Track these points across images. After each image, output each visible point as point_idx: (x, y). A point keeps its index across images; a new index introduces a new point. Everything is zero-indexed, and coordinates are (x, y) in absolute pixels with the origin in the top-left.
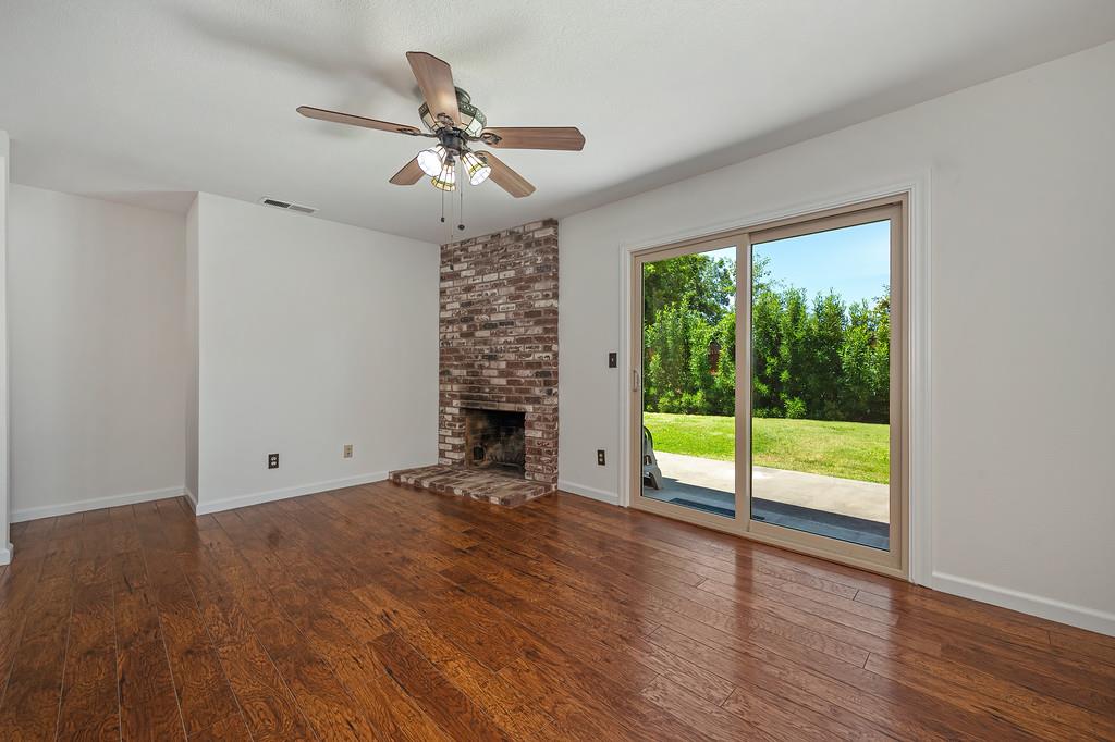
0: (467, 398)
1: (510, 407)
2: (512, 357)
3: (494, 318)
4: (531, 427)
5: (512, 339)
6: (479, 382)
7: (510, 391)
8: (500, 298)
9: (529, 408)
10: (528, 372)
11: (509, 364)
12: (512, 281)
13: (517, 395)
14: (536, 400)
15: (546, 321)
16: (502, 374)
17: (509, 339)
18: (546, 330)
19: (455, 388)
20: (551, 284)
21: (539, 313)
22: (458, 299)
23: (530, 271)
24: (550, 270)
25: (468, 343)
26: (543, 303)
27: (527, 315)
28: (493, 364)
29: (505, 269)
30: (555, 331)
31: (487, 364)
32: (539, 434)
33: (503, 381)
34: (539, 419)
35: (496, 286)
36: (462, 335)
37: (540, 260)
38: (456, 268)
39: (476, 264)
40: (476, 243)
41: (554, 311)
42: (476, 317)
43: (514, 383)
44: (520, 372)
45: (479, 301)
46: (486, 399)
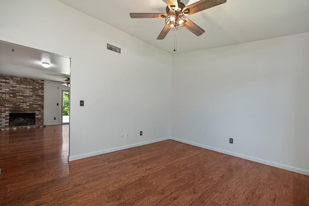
0: (13, 111)
1: (31, 112)
2: (32, 103)
3: (24, 95)
4: (37, 115)
5: (32, 99)
6: (18, 107)
7: (30, 109)
8: (27, 91)
9: (37, 112)
11: (30, 104)
12: (31, 88)
13: (33, 110)
14: (40, 111)
15: (42, 97)
16: (27, 106)
17: (30, 99)
18: (42, 99)
19: (7, 109)
20: (43, 91)
21: (40, 96)
22: (9, 89)
23: (37, 88)
24: (42, 88)
25: (14, 99)
26: (41, 94)
28: (24, 104)
29: (29, 85)
30: (44, 99)
31: (22, 104)
32: (40, 116)
33: (28, 107)
34: (40, 114)
35: (25, 88)
36: (10, 97)
37: (40, 86)
38: (7, 81)
39: (17, 82)
40: (17, 78)
41: (43, 95)
42: (17, 94)
43: (32, 108)
44: (34, 106)
45: (18, 90)
46: (21, 111)
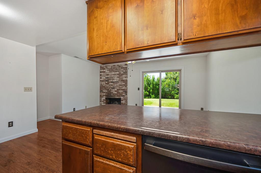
0: (107, 96)
1: (118, 97)
2: (118, 88)
3: (114, 81)
4: (122, 101)
5: (118, 85)
6: (110, 93)
7: (117, 94)
8: (115, 77)
9: (122, 97)
10: (122, 91)
11: (117, 89)
12: (118, 74)
13: (119, 95)
14: (124, 96)
15: (126, 82)
16: (116, 91)
17: (117, 85)
18: (126, 84)
19: (104, 94)
20: (126, 75)
21: (124, 80)
22: (105, 77)
23: (122, 73)
24: (126, 73)
25: (108, 85)
26: (125, 79)
27: (121, 81)
28: (114, 89)
29: (116, 72)
30: (127, 84)
31: (112, 89)
32: (124, 102)
34: (124, 99)
35: (114, 75)
36: (106, 84)
37: (124, 71)
38: (104, 70)
39: (109, 70)
40: (109, 66)
41: (127, 80)
42: (109, 80)
43: (119, 93)
44: (120, 91)
45: (110, 77)
46: (112, 96)
